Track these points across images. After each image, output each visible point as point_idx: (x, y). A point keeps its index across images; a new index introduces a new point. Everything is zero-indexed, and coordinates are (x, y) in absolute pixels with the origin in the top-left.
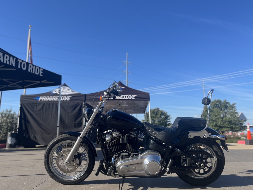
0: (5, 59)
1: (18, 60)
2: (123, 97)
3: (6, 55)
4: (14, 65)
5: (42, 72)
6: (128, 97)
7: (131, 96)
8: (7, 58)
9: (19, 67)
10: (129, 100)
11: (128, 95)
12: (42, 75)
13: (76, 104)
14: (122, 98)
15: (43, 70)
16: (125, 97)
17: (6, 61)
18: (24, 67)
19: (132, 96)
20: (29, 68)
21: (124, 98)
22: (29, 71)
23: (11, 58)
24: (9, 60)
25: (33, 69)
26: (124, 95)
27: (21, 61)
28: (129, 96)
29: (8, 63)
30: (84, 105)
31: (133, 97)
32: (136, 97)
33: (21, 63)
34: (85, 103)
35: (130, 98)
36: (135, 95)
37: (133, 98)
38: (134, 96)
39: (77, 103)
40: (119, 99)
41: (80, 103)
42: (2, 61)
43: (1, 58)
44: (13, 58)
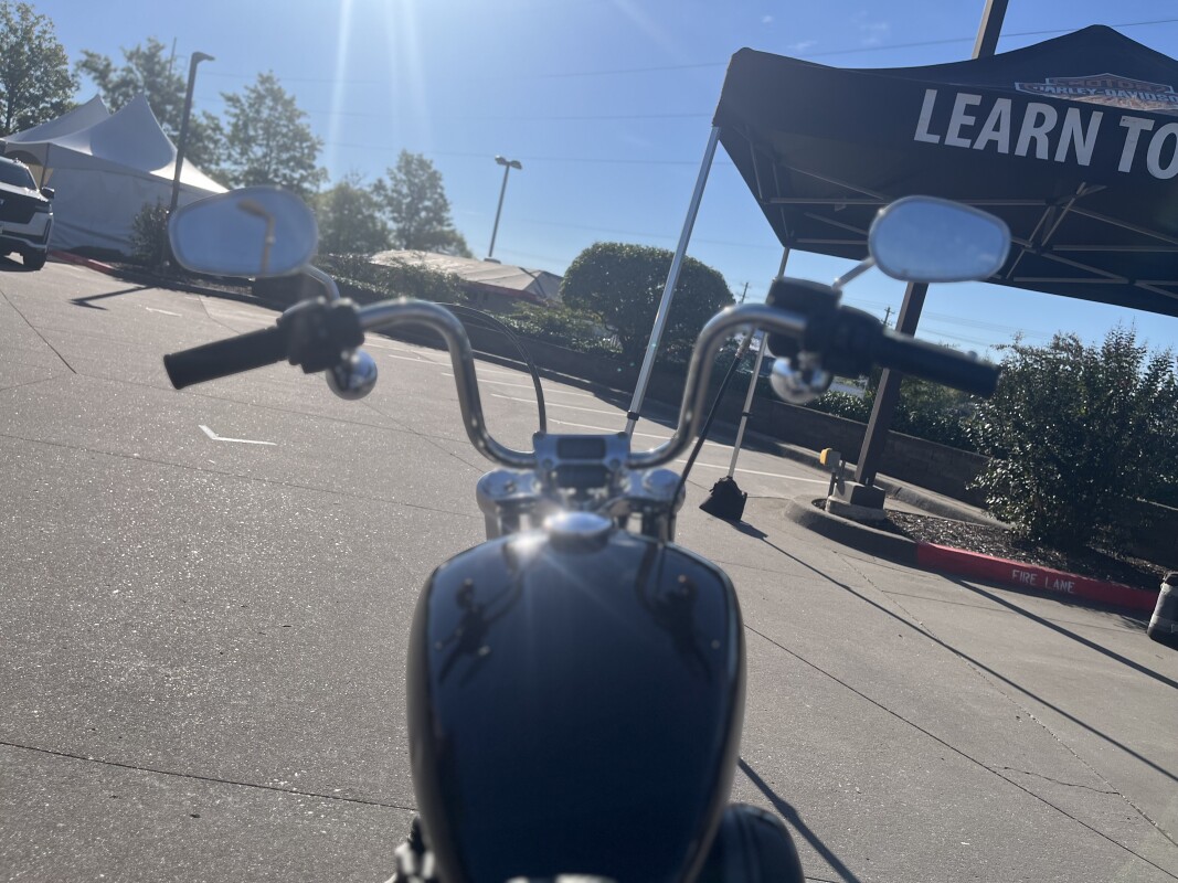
0: (1027, 131)
1: (1126, 121)
3: (1033, 109)
4: (1084, 156)
8: (1040, 120)
9: (1125, 165)
17: (1033, 141)
18: (1165, 162)
23: (1073, 116)
24: (1054, 136)
27: (1149, 125)
29: (1042, 152)
33: (1145, 138)
42: (1003, 148)
43: (997, 128)
44: (1086, 111)
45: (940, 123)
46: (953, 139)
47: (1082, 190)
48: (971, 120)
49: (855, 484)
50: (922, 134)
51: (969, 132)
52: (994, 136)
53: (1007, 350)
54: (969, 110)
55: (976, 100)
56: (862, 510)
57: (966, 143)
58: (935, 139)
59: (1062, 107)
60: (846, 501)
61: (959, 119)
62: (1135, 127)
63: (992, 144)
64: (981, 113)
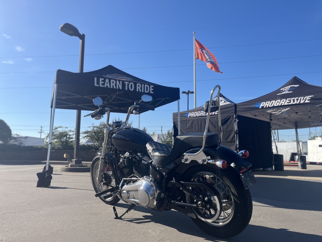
0: (112, 84)
1: (125, 82)
2: (289, 101)
3: (112, 81)
4: (121, 88)
5: (153, 89)
6: (297, 100)
7: (303, 99)
8: (113, 82)
9: (126, 89)
10: (300, 104)
11: (298, 98)
12: (153, 93)
13: (226, 118)
14: (287, 103)
15: (153, 86)
16: (294, 100)
17: (113, 86)
18: (131, 88)
19: (305, 98)
20: (138, 88)
21: (292, 103)
22: (137, 90)
23: (118, 82)
24: (116, 85)
25: (141, 88)
26: (291, 98)
27: (128, 83)
28: (300, 98)
29: (115, 87)
30: (235, 118)
31: (307, 99)
32: (311, 99)
33: (128, 85)
34: (236, 116)
35: (302, 102)
36: (311, 96)
37: (307, 101)
38: (308, 97)
39: (227, 116)
40: (283, 105)
41: (231, 116)
42: (109, 87)
43: (107, 84)
44: (119, 81)
45: (98, 83)
46: (101, 85)
47: (117, 93)
48: (103, 83)
49: (75, 160)
50: (96, 85)
51: (103, 84)
52: (107, 85)
53: (91, 127)
54: (102, 81)
55: (103, 79)
56: (78, 165)
57: (103, 86)
58: (98, 86)
59: (116, 80)
60: (74, 164)
61: (101, 82)
62: (127, 83)
63: (107, 86)
64: (104, 81)
